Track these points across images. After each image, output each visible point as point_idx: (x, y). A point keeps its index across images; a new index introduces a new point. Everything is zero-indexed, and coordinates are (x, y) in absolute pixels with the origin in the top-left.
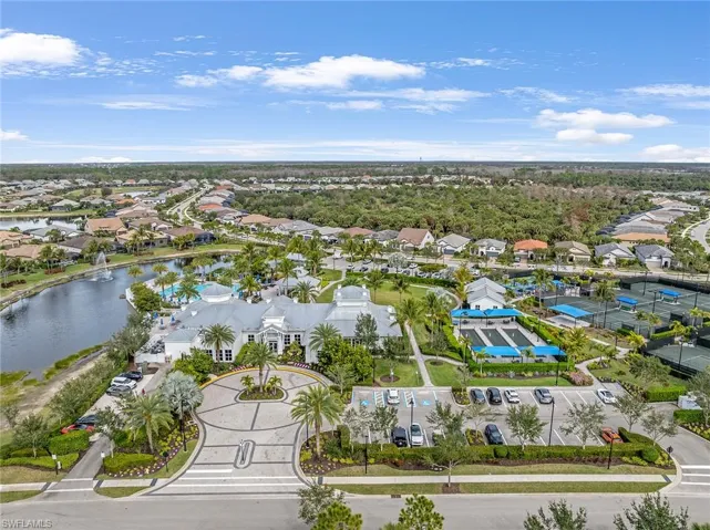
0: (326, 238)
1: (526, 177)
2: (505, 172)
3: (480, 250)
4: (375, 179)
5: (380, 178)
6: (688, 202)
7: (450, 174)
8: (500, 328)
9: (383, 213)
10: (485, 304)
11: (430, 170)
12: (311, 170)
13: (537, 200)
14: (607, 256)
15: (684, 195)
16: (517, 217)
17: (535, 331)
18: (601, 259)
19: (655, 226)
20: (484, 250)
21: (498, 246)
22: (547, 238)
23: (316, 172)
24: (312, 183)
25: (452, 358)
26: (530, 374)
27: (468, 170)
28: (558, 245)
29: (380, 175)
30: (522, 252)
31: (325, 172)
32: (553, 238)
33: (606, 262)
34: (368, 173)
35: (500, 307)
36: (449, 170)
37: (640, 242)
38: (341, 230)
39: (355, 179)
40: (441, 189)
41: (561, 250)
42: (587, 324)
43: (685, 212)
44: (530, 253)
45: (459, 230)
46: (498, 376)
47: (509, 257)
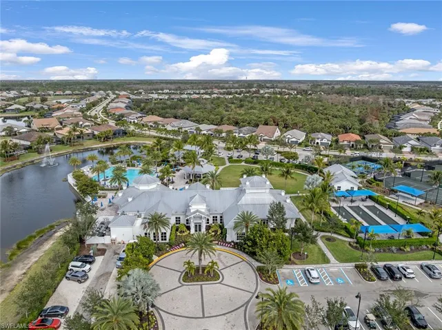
1: (318, 90)
2: (304, 87)
3: (317, 141)
4: (221, 91)
5: (224, 90)
6: (430, 106)
7: (268, 88)
8: (361, 205)
9: (239, 114)
10: (345, 186)
11: (255, 85)
13: (336, 105)
14: (405, 145)
15: (425, 101)
16: (330, 117)
17: (390, 208)
18: (401, 148)
19: (423, 123)
20: (319, 141)
21: (327, 139)
22: (358, 132)
23: (182, 86)
24: (181, 94)
25: (341, 235)
26: (408, 249)
27: (279, 85)
28: (368, 137)
29: (223, 88)
30: (346, 142)
31: (188, 86)
32: (363, 132)
33: (404, 150)
34: (216, 87)
35: (356, 189)
36: (268, 85)
37: (419, 134)
38: (216, 127)
39: (209, 91)
40: (269, 97)
41: (371, 141)
42: (422, 201)
43: (434, 113)
44: (352, 143)
45: (295, 126)
46: (384, 251)
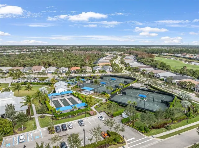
0: (5, 71)
1: (74, 49)
2: (68, 48)
3: (60, 71)
4: (27, 50)
5: (29, 50)
6: (113, 54)
7: (52, 48)
8: (66, 98)
9: (28, 61)
10: (61, 90)
11: (46, 47)
12: (4, 48)
13: (77, 55)
14: (96, 70)
15: (112, 52)
16: (71, 60)
17: (77, 97)
18: (95, 71)
19: (107, 61)
20: (61, 71)
21: (66, 69)
22: (80, 66)
23: (6, 49)
24: (4, 52)
25: (49, 114)
26: (77, 115)
27: (57, 47)
28: (83, 68)
29: (29, 49)
30: (73, 71)
31: (10, 48)
32: (82, 66)
33: (96, 72)
34: (25, 49)
35: (66, 91)
36: (52, 47)
37: (104, 65)
38: (11, 68)
39: (21, 51)
40: (49, 53)
41: (84, 69)
43: (113, 57)
44: (75, 71)
45: (53, 65)
46: (66, 118)
47: (69, 73)
